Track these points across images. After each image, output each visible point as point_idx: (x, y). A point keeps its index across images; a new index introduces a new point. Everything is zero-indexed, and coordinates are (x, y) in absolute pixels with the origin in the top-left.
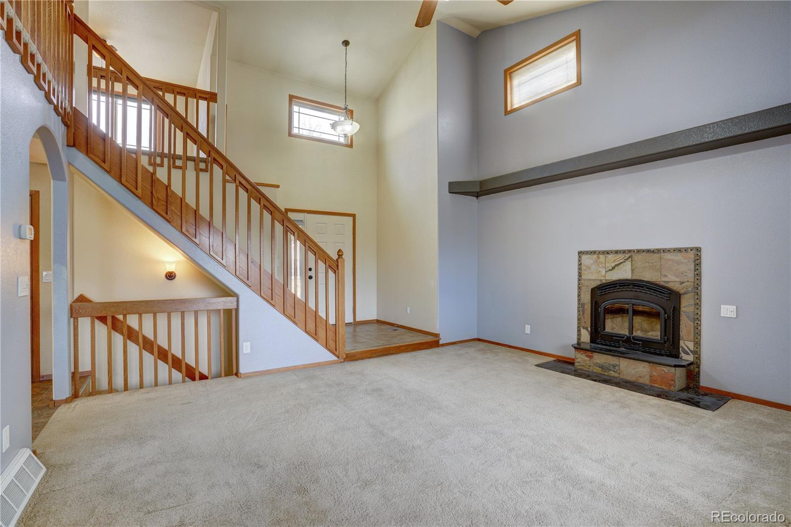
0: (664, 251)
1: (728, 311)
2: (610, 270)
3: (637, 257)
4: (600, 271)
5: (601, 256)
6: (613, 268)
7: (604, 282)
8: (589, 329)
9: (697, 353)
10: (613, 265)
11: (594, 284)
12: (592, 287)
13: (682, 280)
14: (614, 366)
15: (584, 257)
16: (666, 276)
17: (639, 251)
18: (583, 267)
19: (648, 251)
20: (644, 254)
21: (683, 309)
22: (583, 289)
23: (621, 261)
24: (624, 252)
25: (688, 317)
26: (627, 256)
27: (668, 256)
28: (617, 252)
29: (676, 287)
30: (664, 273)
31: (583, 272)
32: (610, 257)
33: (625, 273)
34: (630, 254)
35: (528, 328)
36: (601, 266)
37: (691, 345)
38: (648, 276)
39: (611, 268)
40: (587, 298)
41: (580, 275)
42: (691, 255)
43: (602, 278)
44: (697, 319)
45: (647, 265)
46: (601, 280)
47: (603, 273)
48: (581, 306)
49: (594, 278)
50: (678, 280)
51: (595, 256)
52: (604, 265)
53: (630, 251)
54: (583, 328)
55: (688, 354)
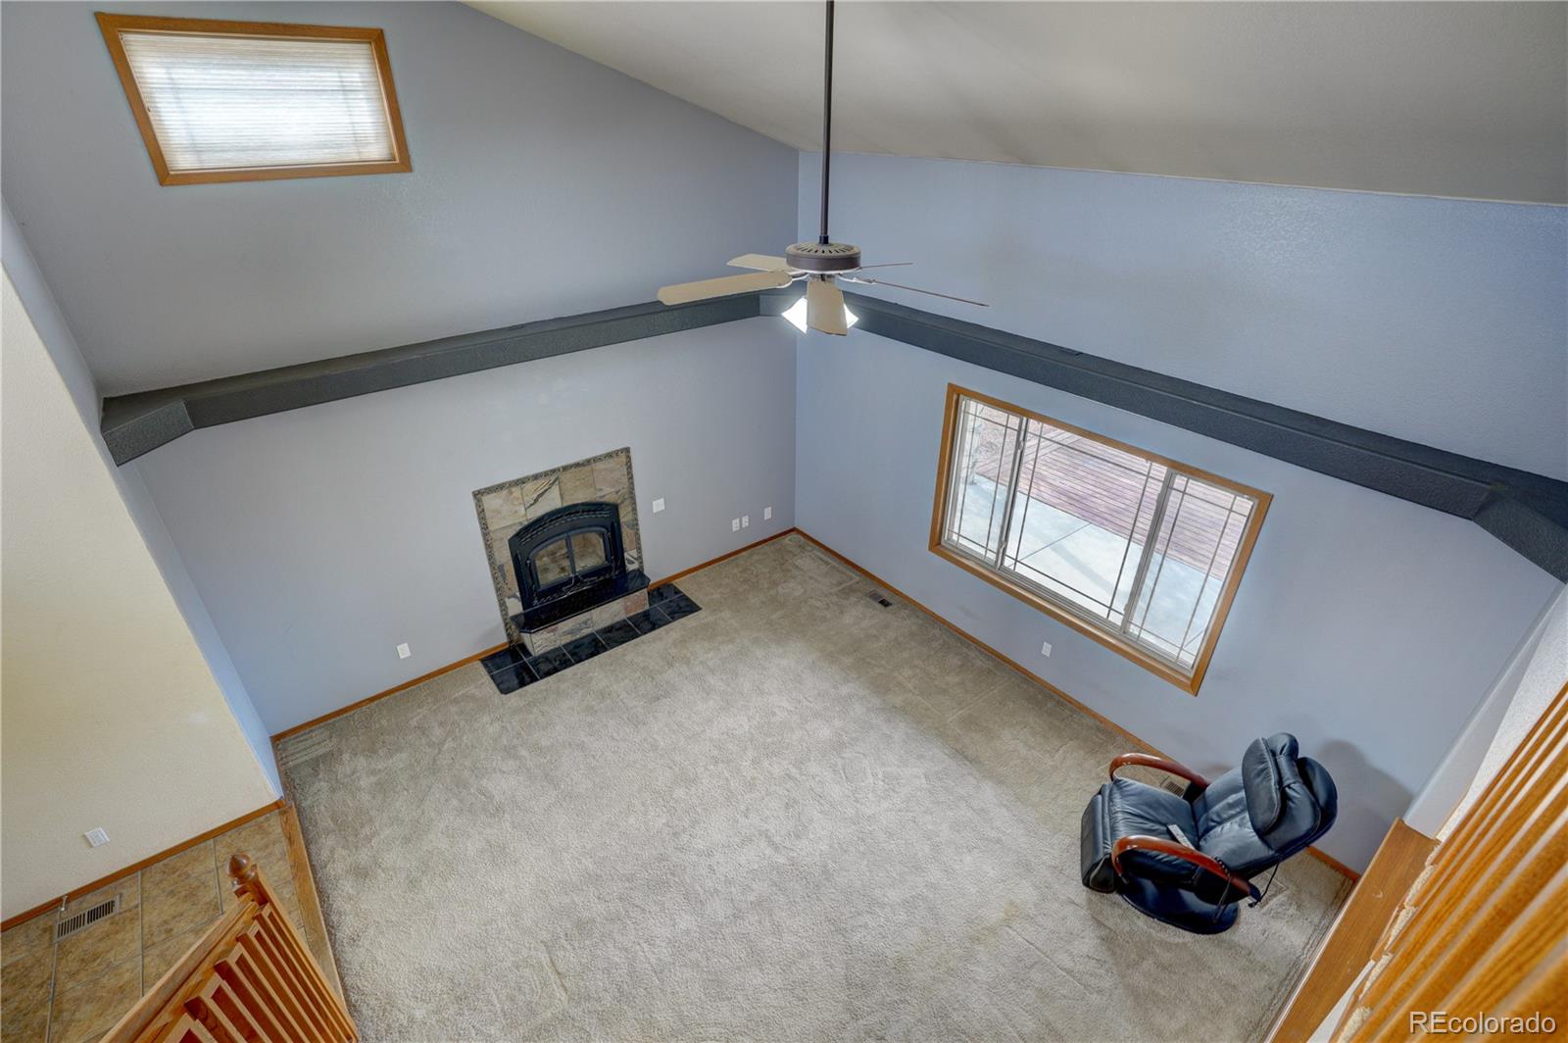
0: (596, 460)
1: (658, 505)
2: (531, 505)
3: (566, 477)
4: (516, 512)
5: (513, 489)
6: (536, 501)
7: (526, 523)
8: (518, 594)
9: (640, 558)
10: (535, 496)
11: (512, 532)
12: (509, 537)
13: (617, 489)
14: (585, 623)
15: (487, 500)
16: (601, 490)
17: (565, 468)
18: (488, 514)
19: (577, 465)
20: (573, 469)
21: (622, 520)
22: (496, 545)
23: (546, 487)
24: (546, 474)
25: (628, 527)
26: (553, 479)
27: (600, 466)
28: (536, 477)
29: (610, 498)
30: (598, 487)
31: (489, 521)
32: (529, 486)
33: (553, 502)
34: (554, 475)
35: (404, 650)
36: (516, 503)
37: (634, 553)
38: (581, 496)
39: (532, 502)
40: (504, 556)
41: (484, 527)
42: (623, 458)
43: (521, 520)
44: (635, 525)
45: (578, 483)
46: (521, 523)
47: (523, 512)
48: (497, 570)
49: (509, 524)
50: (613, 490)
51: (505, 492)
52: (521, 501)
53: (553, 471)
54: (509, 598)
55: (633, 563)
